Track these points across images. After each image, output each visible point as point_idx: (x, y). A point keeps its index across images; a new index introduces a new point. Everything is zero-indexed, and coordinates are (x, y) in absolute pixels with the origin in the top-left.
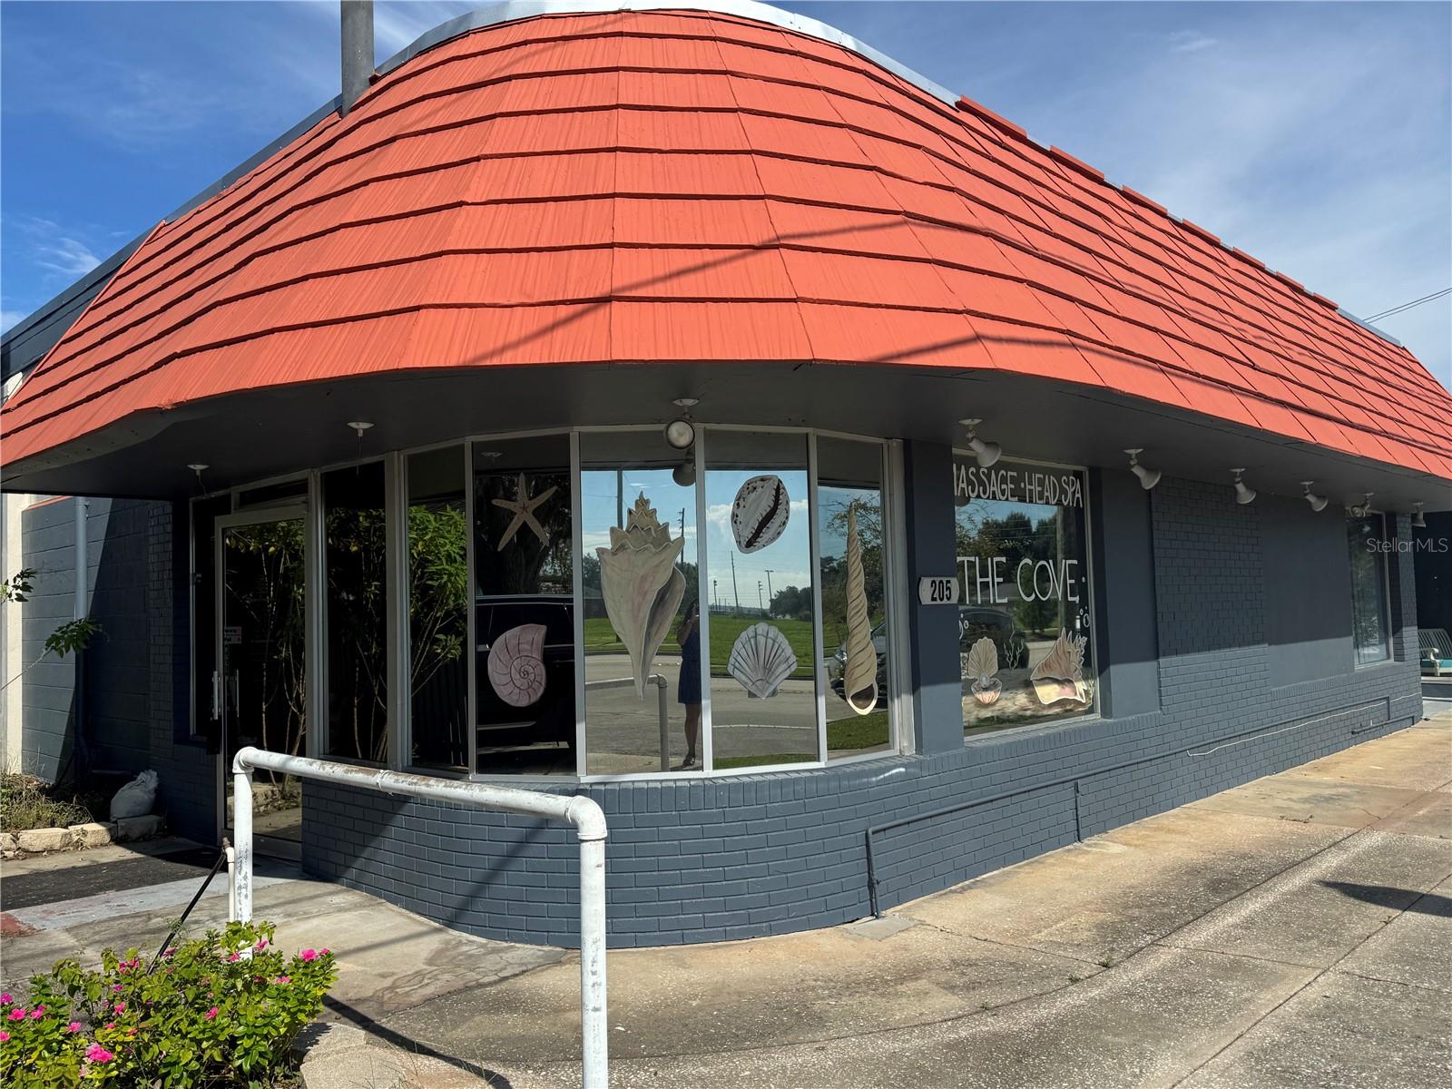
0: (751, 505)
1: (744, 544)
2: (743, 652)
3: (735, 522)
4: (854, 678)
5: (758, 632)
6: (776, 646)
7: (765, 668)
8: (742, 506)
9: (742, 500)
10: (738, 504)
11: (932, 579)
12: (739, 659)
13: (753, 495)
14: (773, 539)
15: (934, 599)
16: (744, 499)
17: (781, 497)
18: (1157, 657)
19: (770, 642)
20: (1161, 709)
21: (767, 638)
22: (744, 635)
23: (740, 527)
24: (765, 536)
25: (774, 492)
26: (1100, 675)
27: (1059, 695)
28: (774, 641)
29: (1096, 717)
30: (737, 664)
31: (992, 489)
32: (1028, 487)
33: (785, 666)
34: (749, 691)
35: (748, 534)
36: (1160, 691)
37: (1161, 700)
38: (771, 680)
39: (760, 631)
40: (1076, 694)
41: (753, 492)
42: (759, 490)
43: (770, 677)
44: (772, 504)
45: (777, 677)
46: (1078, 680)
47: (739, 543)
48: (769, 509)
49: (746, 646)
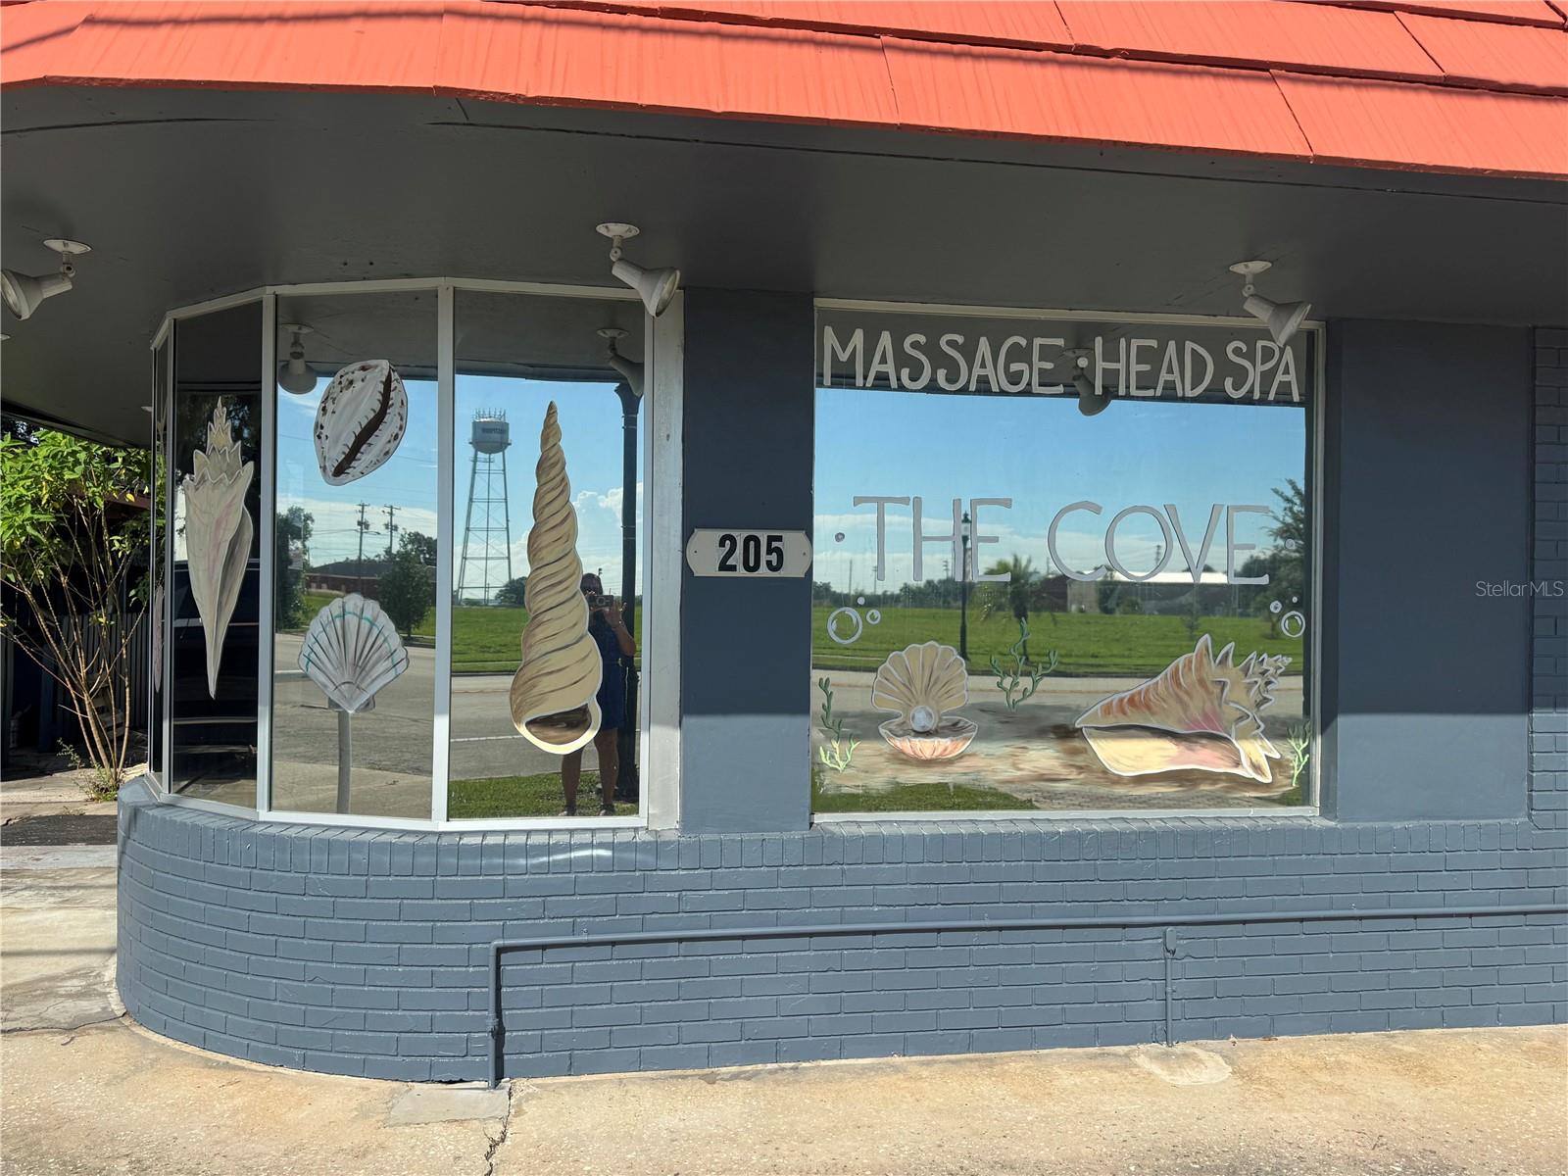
0: (345, 407)
1: (331, 470)
2: (323, 638)
3: (319, 437)
4: (536, 691)
5: (347, 610)
6: (375, 632)
7: (355, 665)
8: (329, 410)
9: (330, 401)
10: (324, 409)
11: (722, 533)
12: (317, 648)
13: (347, 394)
14: (377, 463)
15: (723, 567)
16: (334, 399)
17: (392, 394)
18: (1527, 708)
19: (365, 625)
20: (1530, 816)
21: (361, 618)
22: (325, 611)
23: (326, 444)
24: (366, 456)
25: (381, 388)
26: (1322, 732)
27: (1173, 761)
28: (372, 624)
29: (1309, 815)
30: (313, 655)
31: (977, 371)
32: (1101, 365)
33: (388, 664)
34: (330, 700)
35: (337, 455)
36: (1530, 779)
37: (1530, 797)
38: (363, 686)
39: (349, 607)
40: (1238, 764)
41: (347, 388)
42: (358, 385)
43: (363, 680)
44: (377, 407)
45: (373, 681)
46: (1243, 736)
47: (324, 468)
48: (372, 415)
49: (328, 629)
